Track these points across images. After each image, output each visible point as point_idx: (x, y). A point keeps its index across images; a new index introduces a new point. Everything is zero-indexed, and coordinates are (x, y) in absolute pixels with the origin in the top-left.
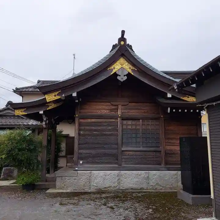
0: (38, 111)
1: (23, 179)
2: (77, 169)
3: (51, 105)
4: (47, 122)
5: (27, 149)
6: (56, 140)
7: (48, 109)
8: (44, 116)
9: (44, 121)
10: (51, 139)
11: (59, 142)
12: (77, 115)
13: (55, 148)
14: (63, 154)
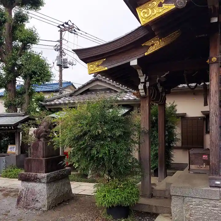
0: (128, 61)
1: (105, 196)
2: (218, 183)
3: (153, 45)
4: (148, 84)
5: (108, 137)
6: (166, 121)
7: (146, 54)
8: (140, 72)
9: (142, 83)
10: (157, 120)
11: (171, 124)
12: (214, 59)
13: (165, 136)
14: (179, 144)
